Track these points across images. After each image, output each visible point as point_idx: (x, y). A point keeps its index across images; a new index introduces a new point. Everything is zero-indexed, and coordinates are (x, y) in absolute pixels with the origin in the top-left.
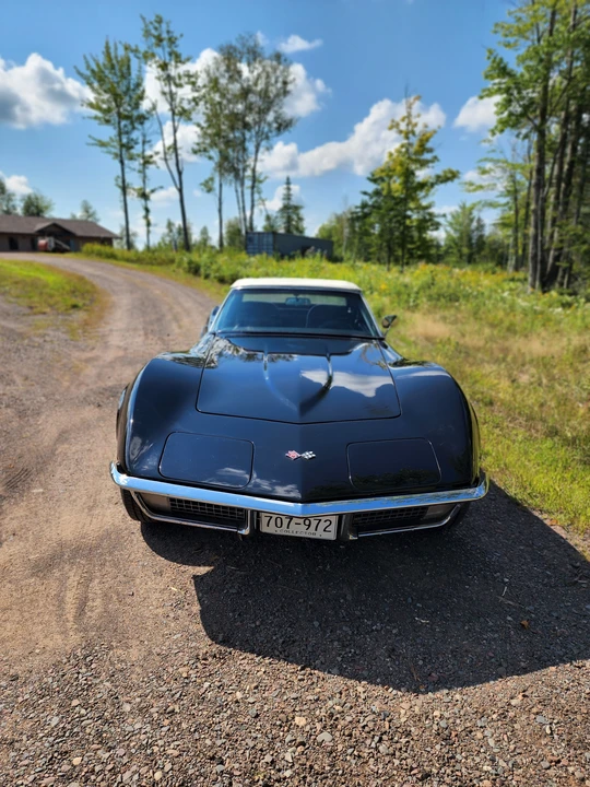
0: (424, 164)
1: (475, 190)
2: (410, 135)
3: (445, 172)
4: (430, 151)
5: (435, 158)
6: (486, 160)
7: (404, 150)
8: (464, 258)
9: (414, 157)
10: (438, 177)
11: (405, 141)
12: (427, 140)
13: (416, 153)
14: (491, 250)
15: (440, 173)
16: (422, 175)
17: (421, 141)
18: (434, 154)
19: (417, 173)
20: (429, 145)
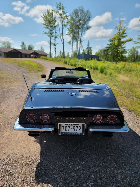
0: (124, 37)
1: (136, 43)
3: (129, 39)
7: (118, 33)
8: (133, 60)
10: (127, 40)
11: (119, 31)
13: (122, 34)
17: (123, 31)
18: (126, 34)
19: (122, 39)
20: (125, 32)
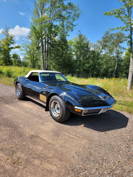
0: (12, 43)
1: (21, 50)
2: (8, 36)
3: (17, 46)
4: (14, 40)
5: (15, 42)
6: (23, 44)
7: (7, 39)
9: (10, 41)
11: (7, 37)
12: (12, 38)
13: (10, 40)
14: (23, 64)
15: (16, 46)
16: (12, 46)
17: (11, 38)
18: (14, 41)
19: (11, 45)
20: (13, 39)
